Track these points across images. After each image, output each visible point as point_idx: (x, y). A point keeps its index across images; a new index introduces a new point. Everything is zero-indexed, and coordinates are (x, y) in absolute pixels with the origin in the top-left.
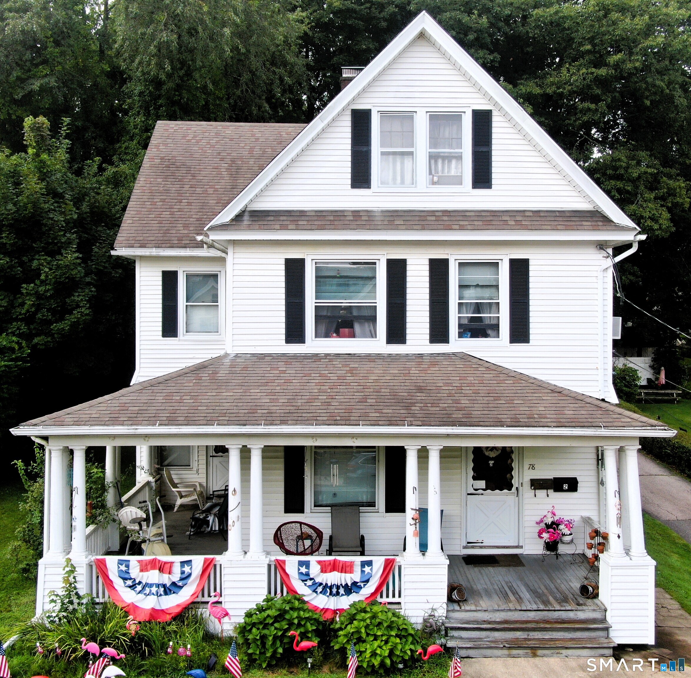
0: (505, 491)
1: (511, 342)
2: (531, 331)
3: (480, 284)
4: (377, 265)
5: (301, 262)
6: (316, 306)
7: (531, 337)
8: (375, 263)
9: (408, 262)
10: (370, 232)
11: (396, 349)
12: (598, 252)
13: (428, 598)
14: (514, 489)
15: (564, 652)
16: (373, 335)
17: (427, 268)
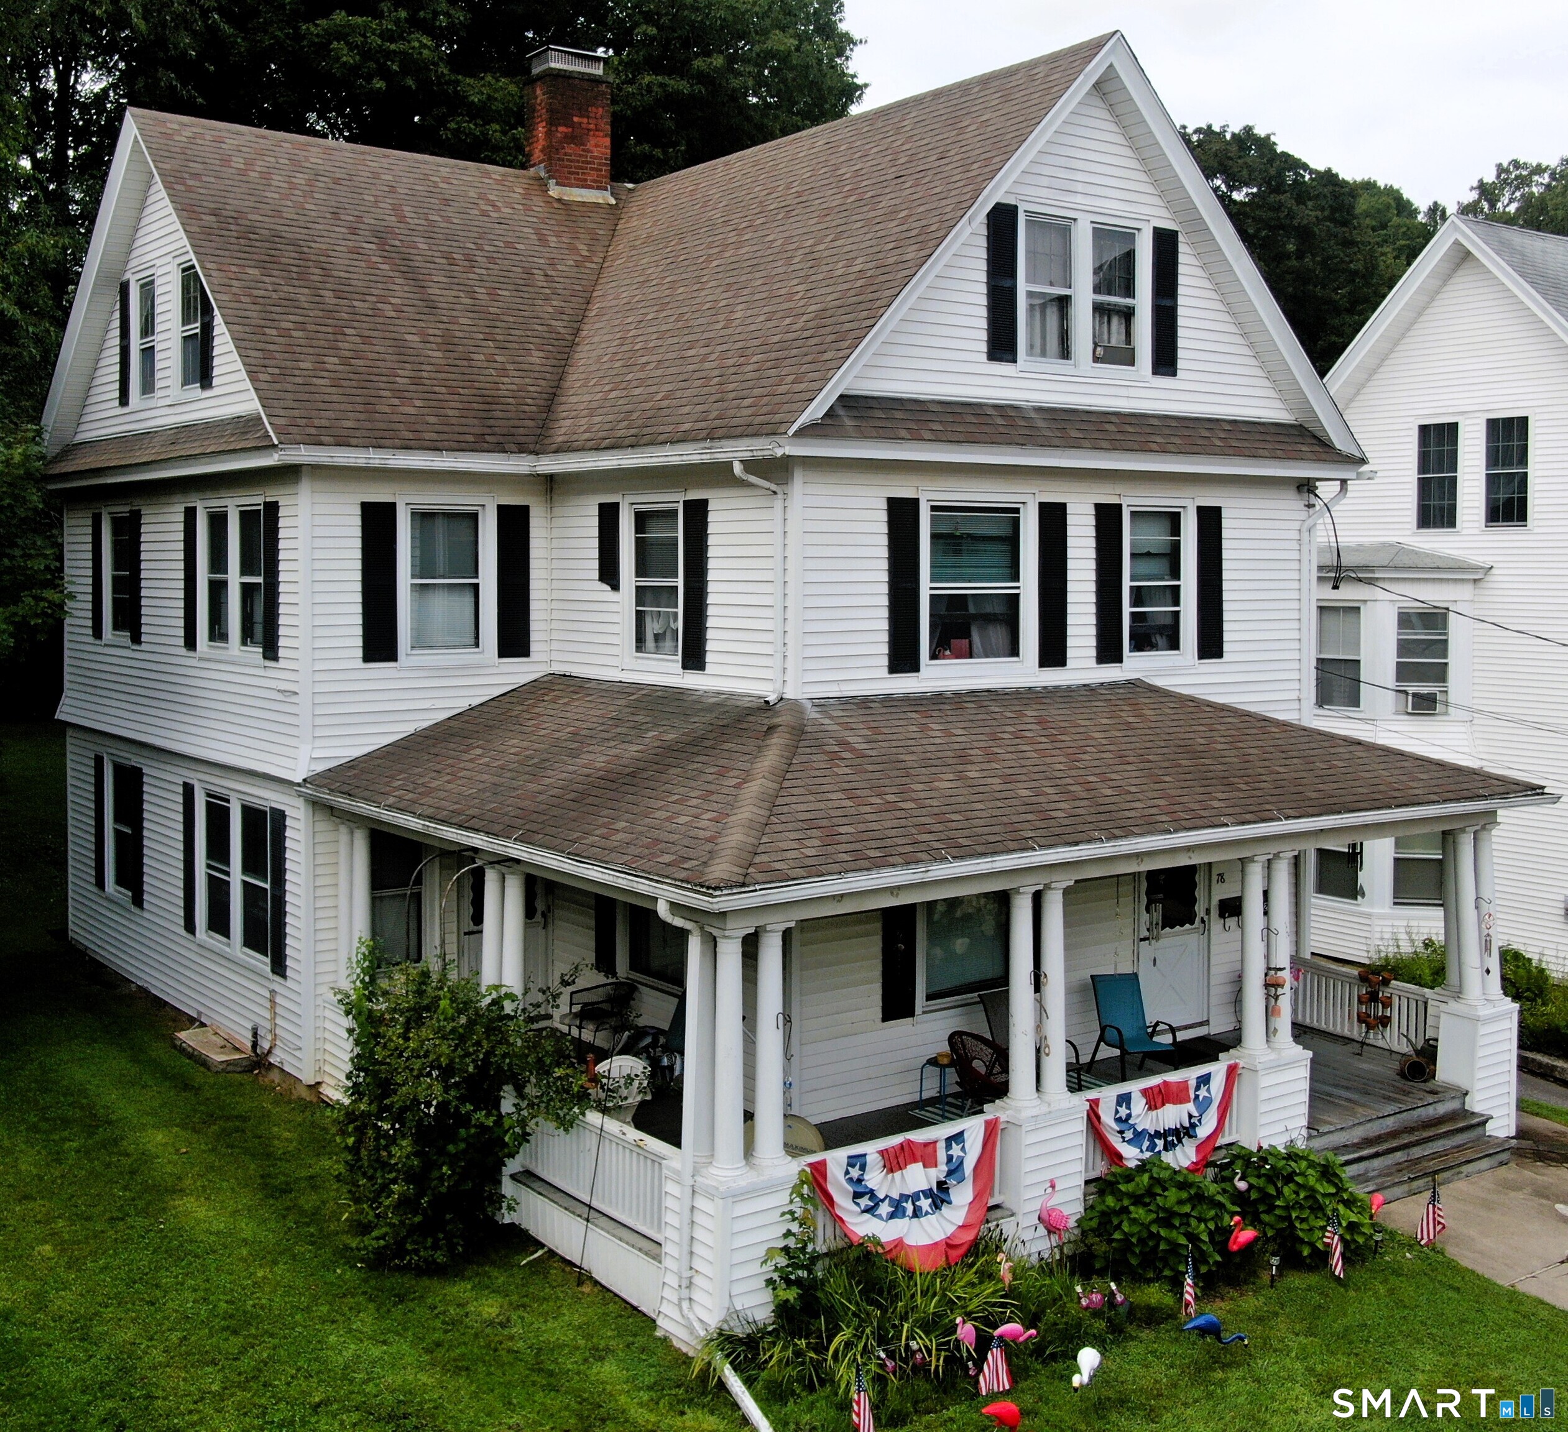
0: (1187, 926)
1: (1201, 657)
2: (1226, 637)
3: (1152, 551)
4: (1022, 515)
5: (913, 505)
6: (932, 596)
7: (1226, 647)
8: (1017, 510)
9: (1070, 510)
10: (1040, 451)
11: (1053, 677)
12: (1298, 497)
13: (1287, 1123)
14: (1197, 920)
15: (1465, 1169)
16: (1014, 650)
17: (1092, 521)
